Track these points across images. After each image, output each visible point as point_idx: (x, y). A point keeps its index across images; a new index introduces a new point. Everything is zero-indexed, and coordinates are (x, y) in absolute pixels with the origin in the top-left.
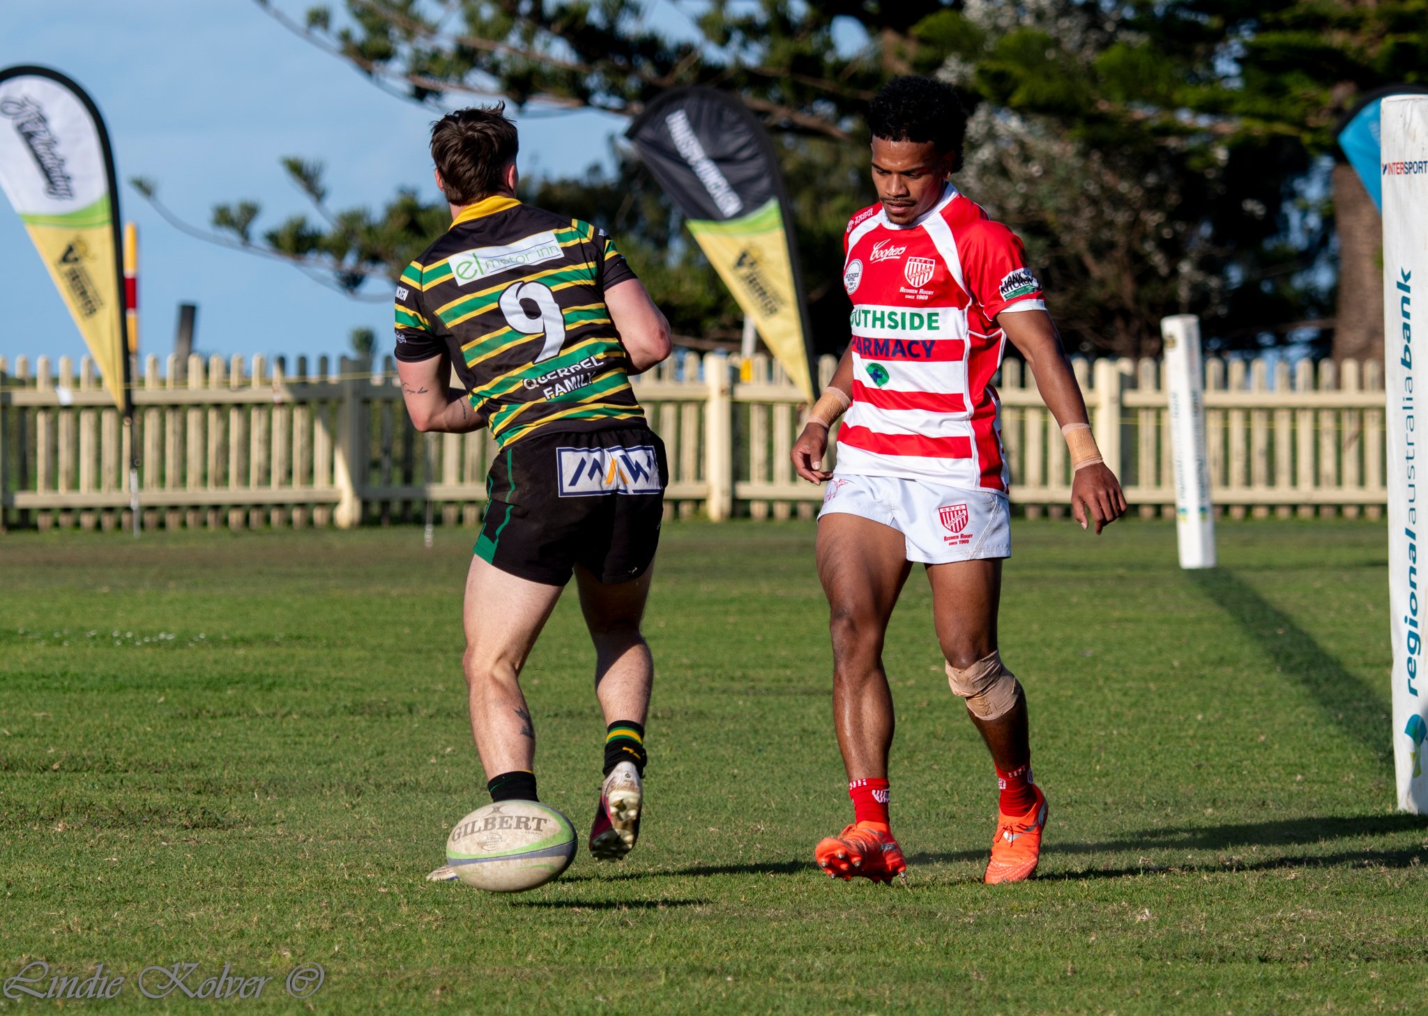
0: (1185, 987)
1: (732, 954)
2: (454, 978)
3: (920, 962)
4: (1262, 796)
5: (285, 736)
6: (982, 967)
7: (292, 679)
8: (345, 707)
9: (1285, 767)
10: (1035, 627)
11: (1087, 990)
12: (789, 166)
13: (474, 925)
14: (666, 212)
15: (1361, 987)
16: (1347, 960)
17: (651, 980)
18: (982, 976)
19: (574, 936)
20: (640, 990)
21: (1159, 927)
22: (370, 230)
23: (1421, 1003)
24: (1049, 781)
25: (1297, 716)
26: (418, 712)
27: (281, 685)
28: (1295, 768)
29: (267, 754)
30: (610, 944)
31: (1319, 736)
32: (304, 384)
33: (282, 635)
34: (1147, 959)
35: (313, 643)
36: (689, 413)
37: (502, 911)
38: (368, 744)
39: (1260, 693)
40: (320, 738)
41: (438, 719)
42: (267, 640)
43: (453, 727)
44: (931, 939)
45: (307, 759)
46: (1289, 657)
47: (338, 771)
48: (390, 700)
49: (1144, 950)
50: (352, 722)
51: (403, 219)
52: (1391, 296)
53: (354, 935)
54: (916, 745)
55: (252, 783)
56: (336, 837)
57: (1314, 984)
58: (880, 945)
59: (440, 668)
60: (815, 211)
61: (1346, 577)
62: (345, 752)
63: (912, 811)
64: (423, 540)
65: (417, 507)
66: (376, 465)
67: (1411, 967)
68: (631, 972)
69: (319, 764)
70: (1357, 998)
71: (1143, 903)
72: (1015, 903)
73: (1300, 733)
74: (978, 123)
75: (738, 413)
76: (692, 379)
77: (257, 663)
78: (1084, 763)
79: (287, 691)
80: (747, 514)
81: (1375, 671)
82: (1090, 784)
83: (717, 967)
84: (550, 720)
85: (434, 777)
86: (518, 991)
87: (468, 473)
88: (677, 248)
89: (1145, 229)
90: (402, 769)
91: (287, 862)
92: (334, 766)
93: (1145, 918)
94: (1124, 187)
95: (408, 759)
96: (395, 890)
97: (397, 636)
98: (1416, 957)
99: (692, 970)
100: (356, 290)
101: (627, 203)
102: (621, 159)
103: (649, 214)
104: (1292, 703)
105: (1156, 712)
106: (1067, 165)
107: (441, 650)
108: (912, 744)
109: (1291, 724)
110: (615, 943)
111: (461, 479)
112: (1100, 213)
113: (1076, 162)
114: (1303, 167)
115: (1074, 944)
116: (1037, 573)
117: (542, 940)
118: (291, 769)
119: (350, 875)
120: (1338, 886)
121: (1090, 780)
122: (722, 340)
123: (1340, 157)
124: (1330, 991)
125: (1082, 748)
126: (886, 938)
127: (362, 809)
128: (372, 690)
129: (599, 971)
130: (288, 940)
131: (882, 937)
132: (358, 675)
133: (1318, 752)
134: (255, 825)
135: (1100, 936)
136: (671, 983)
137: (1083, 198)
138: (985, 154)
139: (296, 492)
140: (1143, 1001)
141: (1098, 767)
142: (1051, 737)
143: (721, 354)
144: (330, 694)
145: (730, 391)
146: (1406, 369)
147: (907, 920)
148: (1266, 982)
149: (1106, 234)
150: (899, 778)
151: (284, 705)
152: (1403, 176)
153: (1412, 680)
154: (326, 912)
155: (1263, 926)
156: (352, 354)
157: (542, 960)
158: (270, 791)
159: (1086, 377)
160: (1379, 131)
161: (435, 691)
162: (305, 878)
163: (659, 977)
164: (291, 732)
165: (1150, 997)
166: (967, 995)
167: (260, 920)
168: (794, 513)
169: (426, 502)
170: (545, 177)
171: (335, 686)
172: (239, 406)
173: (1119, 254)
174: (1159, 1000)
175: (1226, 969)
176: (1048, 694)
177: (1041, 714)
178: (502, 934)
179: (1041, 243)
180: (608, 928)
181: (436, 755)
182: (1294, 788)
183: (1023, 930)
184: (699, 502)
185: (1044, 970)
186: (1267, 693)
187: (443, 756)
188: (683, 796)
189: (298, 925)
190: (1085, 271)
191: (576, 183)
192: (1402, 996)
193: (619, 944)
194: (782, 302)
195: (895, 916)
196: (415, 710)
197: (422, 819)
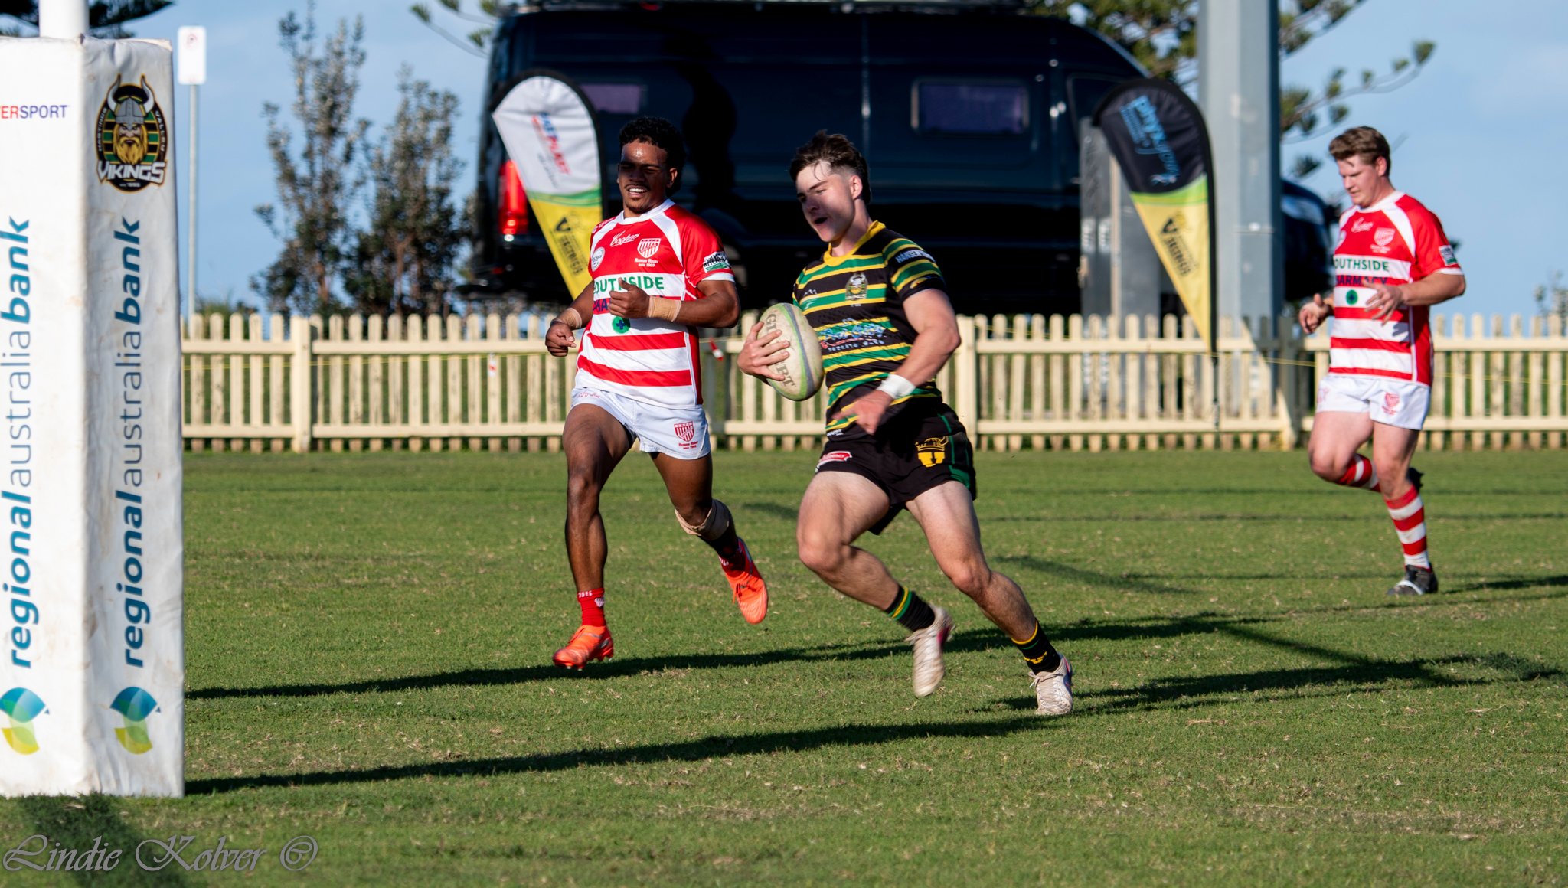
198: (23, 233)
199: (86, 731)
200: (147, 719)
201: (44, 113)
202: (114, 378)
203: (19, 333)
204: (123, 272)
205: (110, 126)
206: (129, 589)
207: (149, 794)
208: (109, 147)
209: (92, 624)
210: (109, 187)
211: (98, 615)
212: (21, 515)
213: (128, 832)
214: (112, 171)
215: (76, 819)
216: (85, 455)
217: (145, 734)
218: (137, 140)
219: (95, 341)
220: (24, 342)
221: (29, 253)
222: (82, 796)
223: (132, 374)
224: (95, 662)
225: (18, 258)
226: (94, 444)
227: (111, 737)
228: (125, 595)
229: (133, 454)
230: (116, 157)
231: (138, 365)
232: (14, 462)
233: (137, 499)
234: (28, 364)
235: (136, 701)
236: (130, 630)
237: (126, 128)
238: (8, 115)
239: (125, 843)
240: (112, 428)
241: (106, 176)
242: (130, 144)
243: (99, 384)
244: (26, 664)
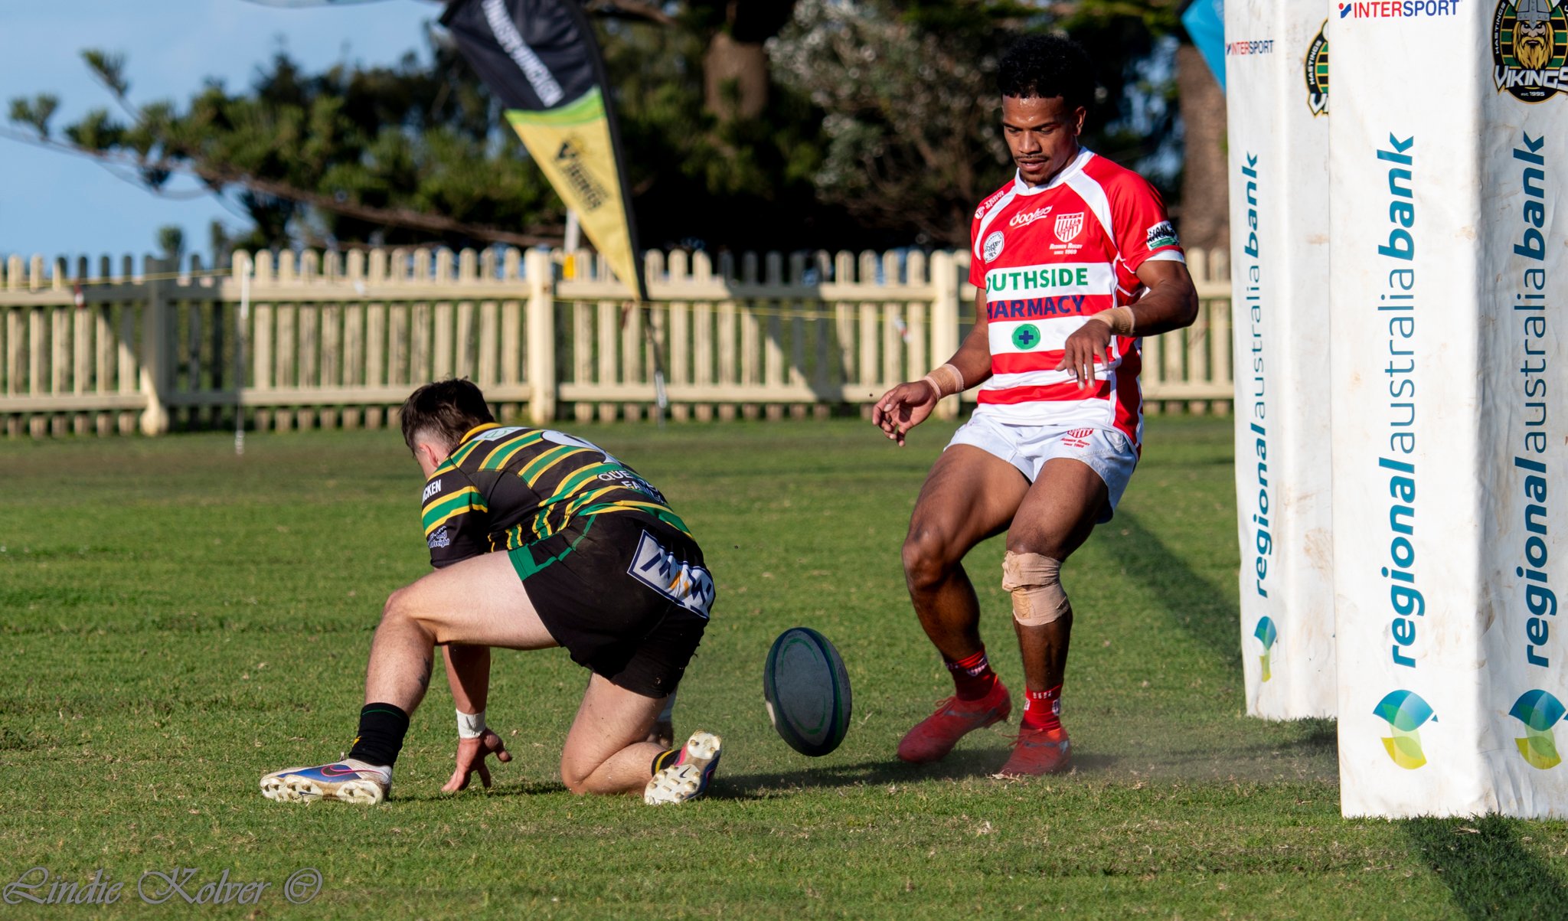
0: (1028, 903)
1: (558, 874)
2: (269, 902)
3: (753, 880)
4: (1107, 703)
5: (90, 652)
6: (818, 884)
7: (98, 593)
8: (154, 622)
9: (1130, 673)
10: (871, 531)
11: (926, 906)
12: (612, 53)
13: (289, 847)
14: (485, 102)
15: (1208, 899)
16: (1194, 872)
17: (473, 902)
18: (818, 893)
19: (394, 857)
20: (463, 913)
21: (1000, 840)
22: (175, 124)
23: (1271, 915)
24: (886, 690)
25: (1143, 620)
26: (229, 626)
27: (86, 600)
28: (1141, 674)
29: (72, 671)
30: (431, 865)
31: (1166, 640)
32: (107, 285)
33: (87, 547)
34: (988, 873)
35: (120, 556)
36: (510, 312)
37: (319, 832)
38: (178, 660)
39: (1105, 597)
40: (127, 655)
41: (251, 634)
42: (71, 552)
43: (267, 642)
44: (764, 856)
45: (114, 675)
46: (1134, 559)
47: (146, 688)
48: (200, 614)
49: (986, 865)
50: (161, 637)
51: (209, 113)
52: (1237, 182)
53: (165, 859)
54: (748, 655)
55: (57, 703)
56: (145, 757)
57: (1160, 897)
58: (712, 863)
59: (253, 581)
60: (640, 99)
61: (1193, 475)
62: (153, 669)
63: (744, 723)
64: (233, 448)
65: (227, 413)
66: (183, 369)
67: (1261, 878)
68: (453, 893)
69: (126, 682)
70: (1205, 910)
71: (984, 815)
72: (852, 818)
73: (1146, 638)
74: (808, 6)
75: (561, 313)
76: (513, 277)
77: (61, 577)
78: (922, 672)
79: (92, 606)
80: (572, 417)
81: (1223, 572)
82: (928, 693)
83: (542, 887)
84: (367, 633)
85: (246, 694)
86: (335, 915)
87: (280, 377)
88: (496, 141)
89: (982, 115)
90: (213, 685)
91: (93, 783)
92: (142, 683)
93: (986, 831)
94: (959, 71)
95: (219, 675)
96: (207, 811)
97: (208, 548)
98: (1265, 868)
99: (516, 891)
100: (161, 187)
101: (443, 93)
102: (437, 46)
103: (467, 104)
104: (1137, 607)
105: (997, 618)
106: (901, 49)
107: (253, 562)
108: (744, 654)
109: (1136, 629)
110: (437, 863)
111: (273, 382)
112: (936, 99)
113: (911, 46)
114: (1145, 48)
115: (913, 859)
116: (873, 474)
117: (359, 862)
118: (97, 687)
119: (159, 797)
120: (1186, 796)
121: (929, 688)
122: (544, 236)
123: (1184, 37)
124: (1177, 904)
125: (920, 656)
126: (718, 855)
127: (172, 728)
128: (182, 604)
129: (420, 893)
130: (96, 865)
131: (714, 855)
132: (166, 588)
133: (1164, 657)
134: (60, 746)
135: (940, 850)
136: (495, 905)
137: (918, 83)
138: (815, 38)
139: (100, 398)
140: (984, 917)
141: (937, 676)
142: (889, 645)
143: (543, 249)
144: (137, 609)
145: (553, 289)
146: (1251, 258)
147: (740, 836)
148: (1111, 896)
149: (942, 121)
150: (731, 689)
151: (89, 620)
152: (1248, 56)
153: (1261, 581)
154: (134, 835)
155: (1108, 837)
156: (159, 253)
157: (361, 882)
158: (76, 710)
159: (923, 269)
160: (1223, 10)
161: (247, 605)
162: (113, 801)
163: (482, 899)
164: (97, 648)
165: (991, 912)
166: (802, 913)
167: (66, 844)
168: (620, 416)
169: (237, 407)
170: (358, 66)
171: (142, 600)
172: (40, 308)
173: (955, 141)
174: (1001, 916)
175: (1070, 883)
176: (884, 600)
177: (878, 621)
178: (319, 856)
179: (874, 131)
180: (429, 848)
181: (249, 671)
182: (1140, 694)
183: (860, 845)
184: (521, 405)
185: (882, 886)
186: (1112, 597)
187: (256, 672)
188: (506, 710)
189: (105, 850)
190: (920, 160)
191: (390, 72)
192: (1251, 908)
193: (440, 866)
194: (607, 195)
195: (727, 832)
196: (226, 624)
197: (235, 737)
198: (1406, 153)
199: (1481, 742)
200: (1553, 728)
201: (1431, 10)
202: (1513, 323)
203: (1401, 272)
204: (1523, 198)
205: (1510, 24)
206: (1531, 575)
207: (1556, 817)
208: (1508, 49)
209: (1488, 616)
210: (1507, 96)
211: (1494, 605)
212: (1403, 485)
213: (1531, 860)
214: (1512, 77)
215: (1470, 846)
216: (1478, 415)
217: (1551, 745)
218: (1542, 41)
219: (1490, 279)
220: (1407, 282)
221: (1413, 176)
222: (1476, 817)
223: (1535, 319)
224: (1490, 661)
225: (1400, 182)
226: (1489, 403)
227: (1511, 750)
228: (1526, 581)
229: (1536, 415)
230: (1517, 60)
231: (1542, 308)
232: (1393, 424)
233: (1541, 467)
234: (1411, 308)
235: (1540, 706)
236: (1532, 622)
237: (1529, 27)
238: (1389, 12)
239: (1528, 874)
240: (1510, 383)
241: (1505, 83)
242: (1533, 45)
243: (1495, 331)
244: (1410, 662)
